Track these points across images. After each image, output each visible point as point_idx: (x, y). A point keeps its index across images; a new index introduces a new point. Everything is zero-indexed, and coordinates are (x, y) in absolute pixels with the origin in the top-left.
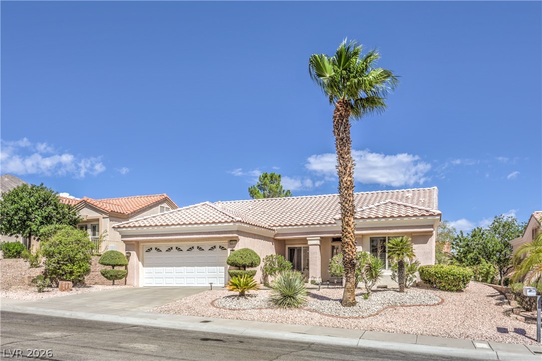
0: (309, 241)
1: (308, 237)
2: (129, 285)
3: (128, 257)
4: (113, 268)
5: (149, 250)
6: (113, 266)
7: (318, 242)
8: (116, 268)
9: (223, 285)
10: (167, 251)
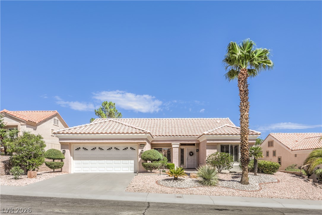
0: (173, 145)
1: (173, 143)
2: (65, 172)
3: (64, 153)
4: (54, 161)
5: (78, 149)
6: (54, 159)
7: (178, 146)
8: (56, 161)
9: (133, 172)
10: (92, 150)
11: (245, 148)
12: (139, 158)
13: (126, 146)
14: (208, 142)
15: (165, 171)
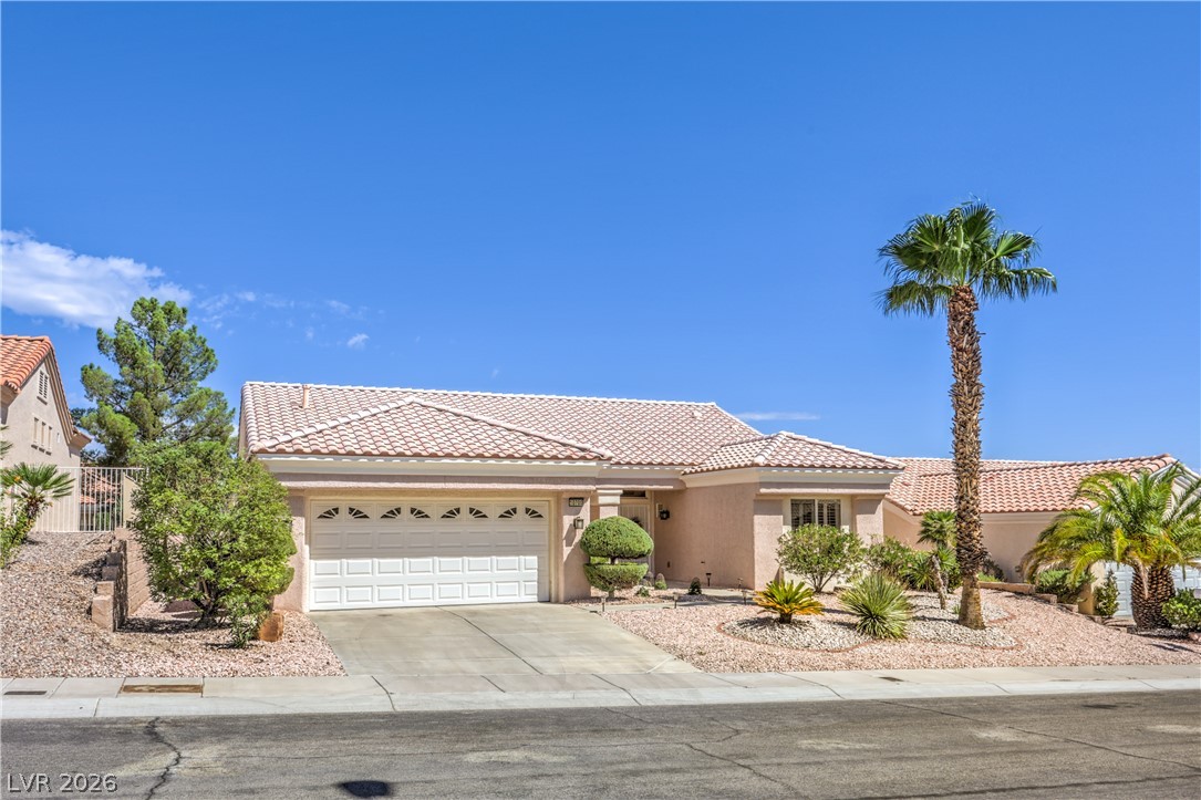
5: (328, 513)
9: (535, 598)
10: (385, 516)
11: (975, 517)
12: (565, 548)
13: (509, 503)
14: (763, 490)
15: (647, 591)
